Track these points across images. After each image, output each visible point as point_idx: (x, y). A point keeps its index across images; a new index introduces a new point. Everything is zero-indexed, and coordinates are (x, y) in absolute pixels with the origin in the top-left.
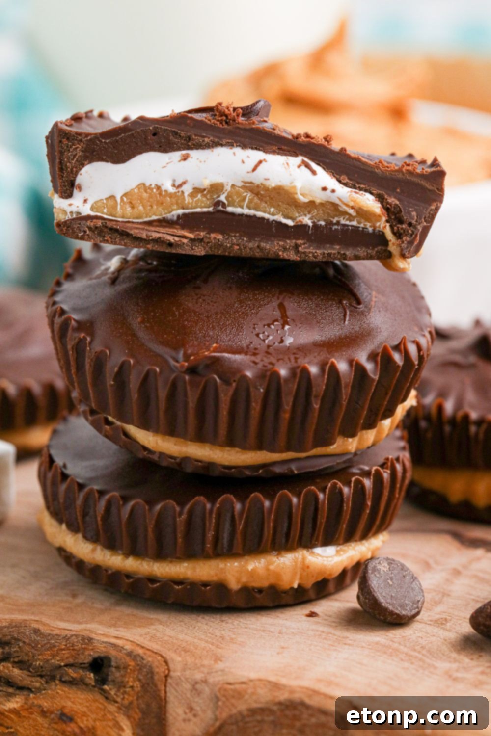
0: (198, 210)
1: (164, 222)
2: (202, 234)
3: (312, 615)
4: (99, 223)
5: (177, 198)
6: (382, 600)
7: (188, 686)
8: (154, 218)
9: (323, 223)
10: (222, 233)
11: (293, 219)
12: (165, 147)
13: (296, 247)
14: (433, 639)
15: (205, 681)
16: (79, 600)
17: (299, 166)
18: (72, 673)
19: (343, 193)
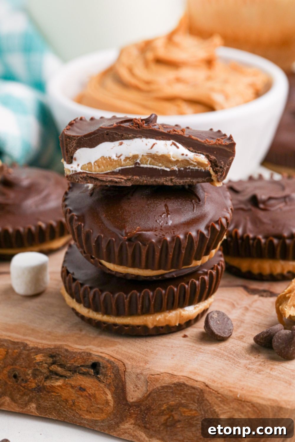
0: (128, 167)
1: (113, 173)
2: (130, 177)
3: (185, 336)
4: (85, 175)
5: (118, 162)
6: (215, 331)
7: (134, 376)
8: (109, 171)
9: (182, 169)
10: (139, 176)
11: (169, 168)
12: (112, 139)
13: (171, 180)
14: (238, 347)
15: (142, 374)
16: (83, 333)
17: (171, 145)
18: (84, 370)
19: (191, 155)
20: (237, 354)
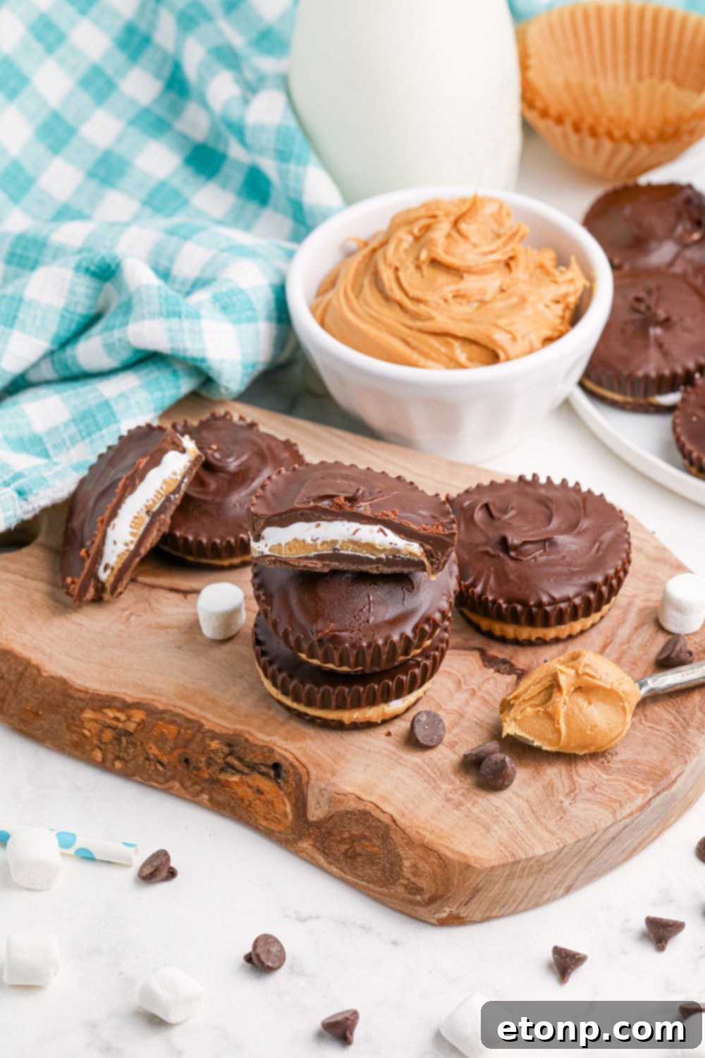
0: (325, 552)
1: (307, 558)
2: (327, 563)
3: (389, 734)
4: (273, 558)
5: (314, 547)
6: (420, 739)
7: (317, 790)
8: (302, 555)
9: (391, 557)
10: (338, 561)
11: (375, 555)
12: (308, 519)
13: (377, 568)
14: (446, 761)
15: (326, 790)
16: (271, 713)
17: (378, 532)
18: (264, 769)
19: (401, 543)
20: (441, 774)
